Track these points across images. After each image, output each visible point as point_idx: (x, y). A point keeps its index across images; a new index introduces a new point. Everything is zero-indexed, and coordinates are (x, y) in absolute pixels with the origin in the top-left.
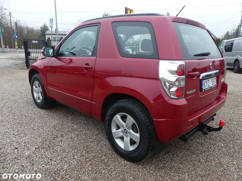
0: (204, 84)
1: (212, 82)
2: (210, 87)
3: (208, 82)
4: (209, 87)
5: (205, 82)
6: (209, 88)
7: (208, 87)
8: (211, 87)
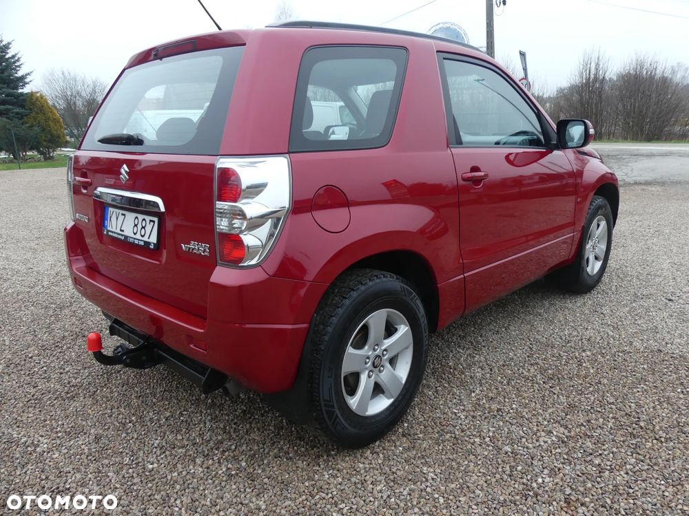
0: (110, 218)
1: (136, 225)
2: (122, 235)
3: (121, 218)
4: (121, 233)
5: (115, 213)
6: (120, 237)
7: (118, 231)
8: (126, 237)
